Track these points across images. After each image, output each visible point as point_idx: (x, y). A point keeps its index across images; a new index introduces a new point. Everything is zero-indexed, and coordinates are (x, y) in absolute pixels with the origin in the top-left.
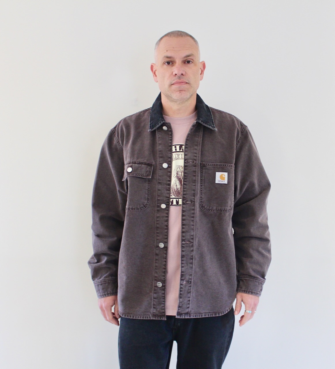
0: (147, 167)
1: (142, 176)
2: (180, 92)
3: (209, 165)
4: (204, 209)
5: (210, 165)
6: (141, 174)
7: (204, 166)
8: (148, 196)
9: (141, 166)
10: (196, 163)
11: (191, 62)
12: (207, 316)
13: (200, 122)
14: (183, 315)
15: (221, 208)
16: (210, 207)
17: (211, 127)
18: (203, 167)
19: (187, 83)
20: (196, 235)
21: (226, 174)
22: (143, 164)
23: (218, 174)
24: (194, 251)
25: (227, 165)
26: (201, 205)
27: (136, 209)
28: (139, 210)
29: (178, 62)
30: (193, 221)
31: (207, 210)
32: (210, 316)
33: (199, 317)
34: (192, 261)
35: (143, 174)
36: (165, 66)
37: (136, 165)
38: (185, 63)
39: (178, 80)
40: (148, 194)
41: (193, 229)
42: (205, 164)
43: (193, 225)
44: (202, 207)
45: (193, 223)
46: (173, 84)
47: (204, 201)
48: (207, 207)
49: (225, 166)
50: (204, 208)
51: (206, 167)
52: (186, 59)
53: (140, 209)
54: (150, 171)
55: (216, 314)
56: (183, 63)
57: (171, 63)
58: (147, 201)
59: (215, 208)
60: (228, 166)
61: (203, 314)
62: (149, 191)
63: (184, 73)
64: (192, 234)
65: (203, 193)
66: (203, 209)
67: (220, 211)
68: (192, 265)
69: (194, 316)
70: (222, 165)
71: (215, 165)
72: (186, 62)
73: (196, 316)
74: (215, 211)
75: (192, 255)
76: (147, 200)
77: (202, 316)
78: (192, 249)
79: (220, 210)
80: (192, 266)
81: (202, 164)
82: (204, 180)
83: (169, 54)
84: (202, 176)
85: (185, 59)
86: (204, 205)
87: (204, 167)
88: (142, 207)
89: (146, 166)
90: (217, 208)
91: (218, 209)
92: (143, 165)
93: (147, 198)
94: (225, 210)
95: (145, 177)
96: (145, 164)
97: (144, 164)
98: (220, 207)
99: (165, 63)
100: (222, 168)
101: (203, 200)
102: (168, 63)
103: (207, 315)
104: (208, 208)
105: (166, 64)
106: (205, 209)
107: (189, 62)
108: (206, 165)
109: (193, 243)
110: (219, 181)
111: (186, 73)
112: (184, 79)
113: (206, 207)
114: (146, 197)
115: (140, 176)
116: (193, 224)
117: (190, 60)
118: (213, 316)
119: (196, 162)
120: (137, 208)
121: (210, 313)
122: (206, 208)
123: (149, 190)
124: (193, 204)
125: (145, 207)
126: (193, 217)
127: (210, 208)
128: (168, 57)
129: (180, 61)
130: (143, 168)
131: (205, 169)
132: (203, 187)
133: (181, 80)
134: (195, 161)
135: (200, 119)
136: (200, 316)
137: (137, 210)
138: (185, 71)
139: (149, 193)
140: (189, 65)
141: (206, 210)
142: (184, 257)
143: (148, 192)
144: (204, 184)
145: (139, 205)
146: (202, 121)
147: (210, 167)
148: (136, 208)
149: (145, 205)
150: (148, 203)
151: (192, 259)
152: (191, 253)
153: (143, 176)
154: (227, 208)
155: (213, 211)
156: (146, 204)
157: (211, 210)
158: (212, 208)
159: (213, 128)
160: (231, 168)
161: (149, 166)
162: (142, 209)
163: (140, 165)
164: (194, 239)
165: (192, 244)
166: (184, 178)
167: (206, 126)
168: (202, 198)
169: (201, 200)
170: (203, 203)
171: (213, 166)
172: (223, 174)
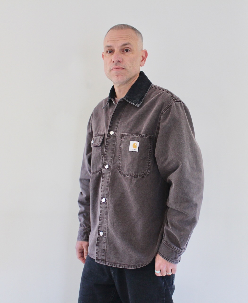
2: (117, 77)
3: (126, 135)
5: (127, 135)
9: (98, 137)
11: (129, 51)
12: (122, 267)
14: (100, 261)
18: (122, 138)
19: (124, 69)
23: (132, 143)
29: (117, 50)
30: (108, 182)
31: (123, 175)
32: (125, 267)
33: (114, 266)
34: (106, 216)
35: (97, 144)
36: (108, 55)
37: (96, 137)
38: (123, 51)
39: (115, 66)
41: (107, 189)
42: (124, 135)
43: (107, 186)
45: (108, 184)
46: (112, 70)
49: (138, 135)
52: (124, 48)
55: (128, 267)
56: (121, 52)
57: (112, 52)
59: (128, 173)
61: (118, 265)
63: (121, 60)
64: (106, 193)
66: (120, 173)
68: (106, 219)
69: (109, 264)
70: (135, 135)
71: (131, 135)
72: (125, 51)
73: (110, 265)
77: (116, 266)
78: (106, 206)
80: (107, 221)
81: (122, 135)
82: (122, 148)
83: (109, 44)
84: (121, 145)
85: (123, 47)
86: (121, 170)
87: (123, 137)
96: (100, 135)
98: (132, 173)
99: (107, 52)
101: (120, 166)
102: (110, 52)
103: (122, 266)
105: (108, 52)
106: (122, 173)
107: (127, 51)
110: (132, 149)
111: (123, 60)
112: (121, 65)
117: (127, 49)
118: (126, 268)
121: (124, 264)
123: (103, 156)
124: (110, 168)
126: (109, 179)
128: (108, 47)
130: (98, 139)
132: (121, 154)
133: (117, 66)
134: (115, 133)
135: (127, 97)
136: (115, 265)
138: (122, 59)
140: (127, 54)
142: (102, 212)
146: (127, 99)
147: (127, 137)
151: (106, 214)
152: (105, 210)
159: (136, 104)
160: (143, 138)
161: (102, 136)
164: (108, 198)
165: (107, 202)
166: (106, 146)
167: (130, 102)
168: (120, 164)
169: (119, 166)
170: (120, 168)
171: (129, 136)
172: (136, 143)
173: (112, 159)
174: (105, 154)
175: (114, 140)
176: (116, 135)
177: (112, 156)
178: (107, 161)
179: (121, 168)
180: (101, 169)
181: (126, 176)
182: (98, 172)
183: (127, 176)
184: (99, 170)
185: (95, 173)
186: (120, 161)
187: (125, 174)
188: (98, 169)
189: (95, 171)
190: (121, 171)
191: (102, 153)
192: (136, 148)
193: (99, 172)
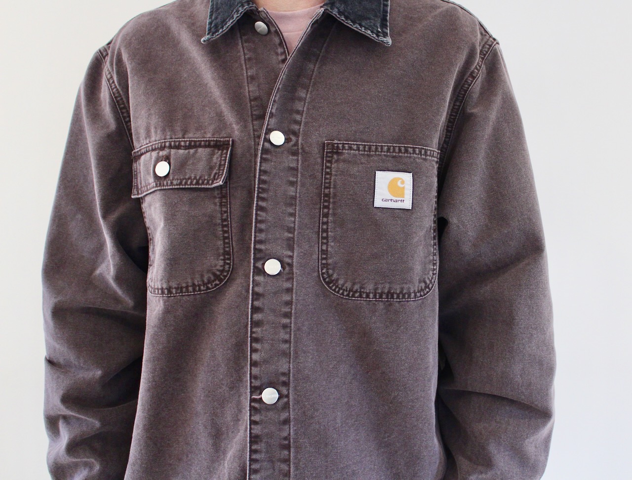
0: (213, 154)
1: (197, 183)
3: (350, 148)
4: (334, 290)
5: (355, 147)
6: (195, 178)
7: (338, 153)
8: (225, 243)
9: (196, 152)
10: (296, 144)
13: (335, 12)
15: (390, 288)
16: (354, 284)
17: (369, 32)
18: (332, 157)
20: (298, 371)
21: (407, 178)
22: (200, 146)
23: (383, 179)
24: (292, 423)
25: (411, 150)
26: (325, 276)
27: (190, 289)
28: (200, 290)
30: (285, 326)
31: (345, 293)
34: (286, 452)
35: (200, 177)
37: (181, 151)
40: (225, 238)
41: (286, 354)
42: (340, 146)
43: (286, 341)
44: (328, 283)
45: (286, 333)
47: (336, 263)
48: (346, 282)
49: (406, 151)
50: (337, 287)
51: (342, 154)
53: (202, 287)
54: (220, 165)
58: (224, 260)
59: (370, 287)
60: (414, 152)
62: (225, 229)
64: (284, 368)
65: (330, 240)
66: (331, 288)
67: (388, 298)
68: (289, 465)
70: (394, 149)
71: (373, 148)
74: (371, 296)
75: (285, 434)
76: (222, 258)
78: (284, 416)
79: (389, 292)
80: (290, 470)
81: (330, 146)
82: (335, 195)
84: (330, 183)
86: (335, 276)
87: (335, 156)
88: (209, 282)
89: (208, 150)
90: (376, 289)
91: (380, 291)
92: (200, 150)
93: (221, 251)
94: (404, 297)
95: (208, 183)
96: (208, 145)
97: (205, 146)
98: (387, 286)
100: (394, 157)
101: (330, 261)
104: (348, 285)
106: (340, 289)
108: (344, 148)
109: (287, 396)
110: (386, 200)
113: (341, 282)
114: (218, 249)
115: (191, 184)
116: (287, 337)
119: (297, 141)
120: (194, 285)
122: (343, 285)
123: (226, 226)
124: (289, 274)
125: (221, 280)
126: (287, 315)
127: (356, 287)
130: (200, 160)
131: (337, 161)
132: (331, 218)
134: (294, 138)
135: (338, 5)
137: (194, 290)
139: (226, 235)
141: (342, 294)
142: (261, 441)
143: (225, 232)
144: (334, 209)
145: (197, 276)
146: (340, 13)
147: (355, 155)
148: (190, 284)
149: (218, 273)
150: (227, 266)
151: (288, 447)
152: (280, 430)
153: (203, 183)
154: (409, 288)
155: (364, 296)
156: (222, 271)
157: (357, 295)
158: (361, 288)
159: (378, 36)
160: (425, 160)
161: (219, 150)
162: (210, 285)
163: (192, 151)
164: (292, 385)
165: (286, 400)
166: (259, 188)
167: (355, 27)
168: (326, 254)
169: (324, 262)
170: (331, 272)
171: (365, 151)
172: (399, 179)
173: (293, 238)
174: (259, 218)
175: (293, 165)
176: (300, 147)
177: (292, 225)
178: (268, 246)
179: (333, 269)
180: (214, 274)
181: (361, 296)
182: (199, 286)
183: (368, 296)
184: (206, 281)
185: (184, 290)
186: (327, 244)
187: (356, 291)
188: (202, 276)
189: (184, 285)
190: (337, 280)
191: (226, 212)
193: (208, 288)
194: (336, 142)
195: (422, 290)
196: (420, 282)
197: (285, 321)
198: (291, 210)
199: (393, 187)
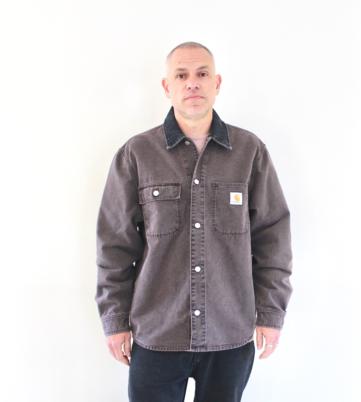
0: (174, 188)
1: (170, 198)
2: (195, 108)
3: (222, 185)
4: (217, 233)
5: (223, 184)
6: (169, 196)
7: (217, 187)
8: (179, 218)
9: (168, 187)
10: (203, 184)
11: (206, 75)
12: (225, 349)
13: (214, 139)
14: (199, 348)
15: (236, 232)
16: (224, 231)
17: (225, 145)
18: (215, 188)
19: (202, 97)
20: (207, 261)
21: (240, 194)
22: (169, 185)
23: (233, 195)
24: (205, 278)
25: (241, 185)
26: (214, 228)
27: (168, 234)
28: (171, 235)
29: (192, 74)
30: (202, 245)
31: (221, 234)
32: (228, 348)
33: (216, 350)
34: (203, 289)
35: (171, 196)
36: (178, 80)
37: (163, 187)
38: (199, 76)
39: (192, 94)
40: (179, 216)
41: (203, 255)
42: (218, 184)
43: (203, 250)
44: (215, 231)
45: (203, 248)
46: (186, 99)
47: (217, 224)
48: (221, 230)
49: (240, 185)
50: (218, 232)
51: (219, 187)
52: (201, 72)
53: (172, 234)
54: (178, 192)
55: (233, 346)
56: (197, 76)
57: (184, 76)
58: (179, 224)
59: (229, 231)
60: (242, 186)
61: (220, 347)
62: (180, 213)
63: (198, 86)
64: (202, 260)
65: (215, 216)
66: (216, 232)
67: (235, 235)
68: (204, 293)
69: (211, 349)
70: (236, 185)
71: (229, 185)
72: (201, 75)
74: (229, 234)
75: (203, 282)
76: (178, 223)
77: (219, 349)
78: (203, 276)
79: (235, 233)
80: (205, 295)
81: (215, 184)
82: (217, 201)
83: (181, 66)
84: (215, 197)
85: (199, 71)
86: (217, 228)
87: (216, 188)
88: (174, 232)
89: (172, 186)
90: (231, 232)
91: (232, 233)
92: (169, 186)
93: (178, 221)
94: (240, 234)
95: (174, 198)
96: (172, 185)
97: (171, 185)
98: (235, 231)
99: (177, 77)
100: (236, 187)
101: (215, 223)
102: (181, 76)
103: (225, 347)
104: (222, 231)
105: (179, 77)
106: (219, 232)
107: (203, 75)
108: (219, 185)
109: (203, 269)
110: (234, 202)
111: (200, 86)
112: (199, 93)
113: (219, 230)
114: (177, 220)
115: (168, 198)
116: (203, 249)
117: (205, 73)
118: (231, 348)
119: (203, 183)
120: (169, 233)
121: (227, 345)
122: (220, 231)
123: (180, 212)
124: (203, 228)
125: (178, 231)
126: (203, 242)
127: (224, 232)
128: (180, 70)
129: (194, 74)
130: (170, 190)
131: (217, 189)
132: (215, 209)
133: (195, 94)
134: (202, 182)
135: (214, 136)
136: (218, 349)
137: (169, 235)
138: (200, 85)
139: (180, 215)
140: (203, 78)
141: (220, 234)
142: (195, 285)
143: (179, 214)
144: (217, 205)
145: (170, 230)
146: (216, 139)
147: (223, 187)
148: (168, 233)
149: (177, 229)
150: (180, 226)
151: (204, 287)
152: (201, 281)
153: (172, 198)
154: (242, 232)
155: (227, 234)
156: (179, 228)
157: (225, 234)
158: (226, 232)
159: (228, 146)
160: (245, 188)
161: (176, 186)
162: (175, 233)
163: (167, 187)
164: (205, 265)
165: (203, 270)
166: (192, 199)
167: (220, 143)
168: (214, 221)
169: (213, 223)
170: (216, 227)
171: (226, 186)
172: (238, 195)
173: (203, 216)
174: (193, 209)
175: (202, 191)
176: (204, 184)
177: (203, 211)
178: (196, 219)
179: (216, 226)
180: (176, 229)
181: (226, 235)
182: (171, 233)
183: (228, 235)
184: (173, 231)
185: (166, 235)
186: (214, 217)
187: (224, 233)
188: (172, 230)
189: (166, 233)
190: (218, 229)
191: (180, 207)
192: (239, 200)
193: (174, 234)
194: (216, 183)
195: (246, 233)
196: (245, 230)
197: (202, 244)
198: (202, 206)
199: (236, 198)
